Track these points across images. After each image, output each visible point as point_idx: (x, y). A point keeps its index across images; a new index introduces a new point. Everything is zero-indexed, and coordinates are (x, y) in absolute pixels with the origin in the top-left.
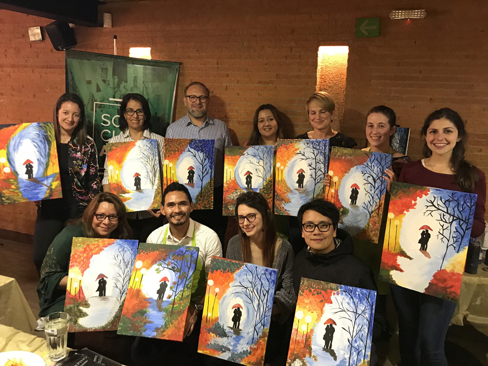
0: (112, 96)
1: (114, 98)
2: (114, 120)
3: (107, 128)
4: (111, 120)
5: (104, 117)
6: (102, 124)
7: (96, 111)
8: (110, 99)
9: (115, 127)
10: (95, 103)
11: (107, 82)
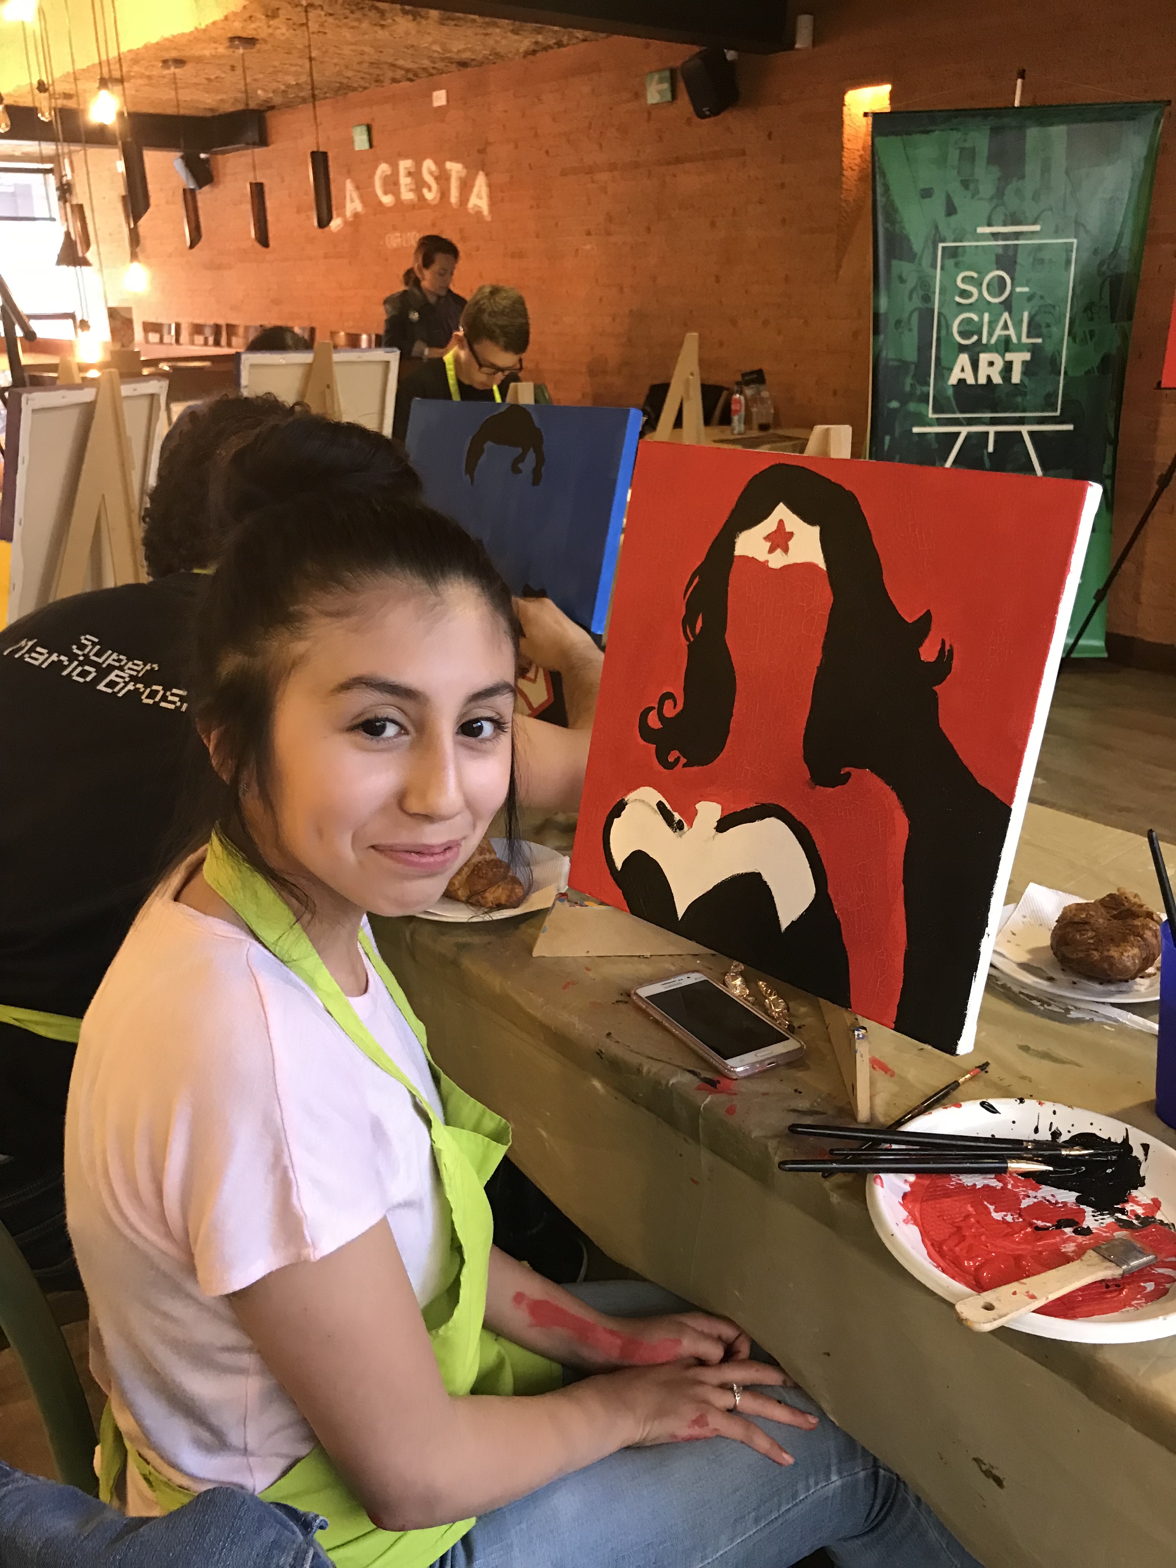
0: (985, 221)
1: (989, 225)
2: (988, 285)
3: (970, 307)
4: (981, 285)
5: (964, 280)
6: (958, 299)
7: (942, 268)
8: (980, 230)
9: (989, 303)
10: (941, 245)
11: (972, 186)
